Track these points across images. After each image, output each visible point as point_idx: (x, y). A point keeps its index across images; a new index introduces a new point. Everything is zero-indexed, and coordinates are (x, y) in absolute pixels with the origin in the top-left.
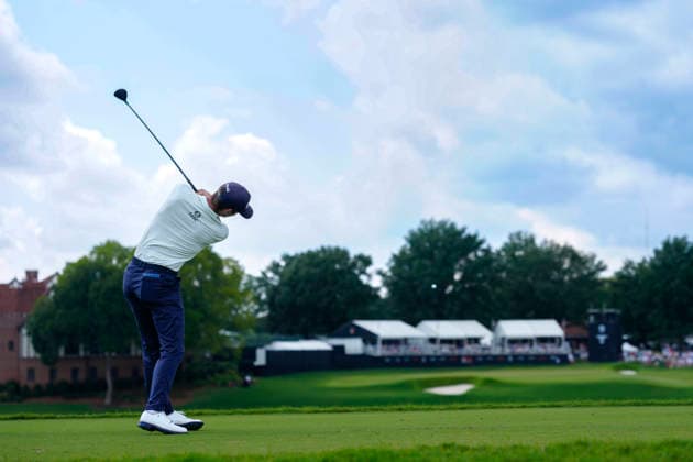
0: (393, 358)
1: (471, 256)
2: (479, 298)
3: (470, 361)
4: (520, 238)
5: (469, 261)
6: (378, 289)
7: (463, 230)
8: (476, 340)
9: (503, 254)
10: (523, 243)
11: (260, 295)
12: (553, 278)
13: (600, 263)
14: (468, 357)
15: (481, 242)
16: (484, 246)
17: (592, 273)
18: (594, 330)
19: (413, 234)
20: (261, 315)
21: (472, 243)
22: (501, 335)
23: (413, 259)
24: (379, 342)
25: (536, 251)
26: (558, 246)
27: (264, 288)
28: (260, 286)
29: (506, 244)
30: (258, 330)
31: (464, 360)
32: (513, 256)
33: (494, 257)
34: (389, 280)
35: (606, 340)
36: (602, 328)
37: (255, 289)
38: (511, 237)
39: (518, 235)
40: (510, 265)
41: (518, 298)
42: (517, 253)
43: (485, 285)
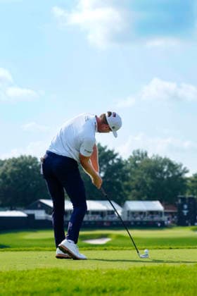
1: (110, 163)
2: (115, 187)
3: (108, 224)
4: (138, 153)
5: (108, 165)
7: (106, 147)
8: (112, 212)
9: (129, 162)
10: (140, 156)
12: (157, 176)
13: (185, 168)
14: (108, 222)
15: (116, 155)
16: (118, 157)
17: (180, 175)
18: (181, 207)
21: (111, 155)
22: (127, 209)
25: (149, 161)
26: (161, 158)
29: (131, 157)
31: (105, 224)
32: (135, 163)
33: (124, 164)
35: (188, 213)
36: (186, 206)
38: (134, 153)
39: (138, 151)
40: (133, 169)
41: (137, 188)
42: (137, 162)
43: (118, 180)
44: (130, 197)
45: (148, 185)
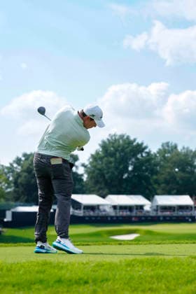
0: (90, 217)
1: (139, 156)
2: (143, 181)
3: (136, 220)
4: (168, 146)
5: (138, 159)
6: (82, 175)
7: (135, 140)
8: (141, 207)
9: (158, 155)
10: (170, 149)
11: (9, 177)
12: (187, 170)
14: (136, 217)
15: (146, 148)
16: (147, 150)
19: (104, 142)
20: (9, 190)
21: (140, 148)
22: (156, 204)
23: (103, 157)
24: (82, 207)
25: (178, 154)
26: (191, 151)
27: (11, 174)
28: (9, 172)
29: (160, 150)
30: (7, 200)
31: (133, 219)
32: (164, 156)
33: (153, 157)
34: (89, 170)
37: (6, 174)
38: (163, 146)
39: (168, 143)
40: (162, 163)
41: (167, 182)
42: (166, 155)
43: (147, 173)
44: (158, 191)
45: (178, 179)
